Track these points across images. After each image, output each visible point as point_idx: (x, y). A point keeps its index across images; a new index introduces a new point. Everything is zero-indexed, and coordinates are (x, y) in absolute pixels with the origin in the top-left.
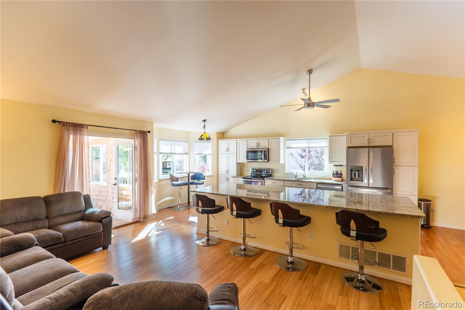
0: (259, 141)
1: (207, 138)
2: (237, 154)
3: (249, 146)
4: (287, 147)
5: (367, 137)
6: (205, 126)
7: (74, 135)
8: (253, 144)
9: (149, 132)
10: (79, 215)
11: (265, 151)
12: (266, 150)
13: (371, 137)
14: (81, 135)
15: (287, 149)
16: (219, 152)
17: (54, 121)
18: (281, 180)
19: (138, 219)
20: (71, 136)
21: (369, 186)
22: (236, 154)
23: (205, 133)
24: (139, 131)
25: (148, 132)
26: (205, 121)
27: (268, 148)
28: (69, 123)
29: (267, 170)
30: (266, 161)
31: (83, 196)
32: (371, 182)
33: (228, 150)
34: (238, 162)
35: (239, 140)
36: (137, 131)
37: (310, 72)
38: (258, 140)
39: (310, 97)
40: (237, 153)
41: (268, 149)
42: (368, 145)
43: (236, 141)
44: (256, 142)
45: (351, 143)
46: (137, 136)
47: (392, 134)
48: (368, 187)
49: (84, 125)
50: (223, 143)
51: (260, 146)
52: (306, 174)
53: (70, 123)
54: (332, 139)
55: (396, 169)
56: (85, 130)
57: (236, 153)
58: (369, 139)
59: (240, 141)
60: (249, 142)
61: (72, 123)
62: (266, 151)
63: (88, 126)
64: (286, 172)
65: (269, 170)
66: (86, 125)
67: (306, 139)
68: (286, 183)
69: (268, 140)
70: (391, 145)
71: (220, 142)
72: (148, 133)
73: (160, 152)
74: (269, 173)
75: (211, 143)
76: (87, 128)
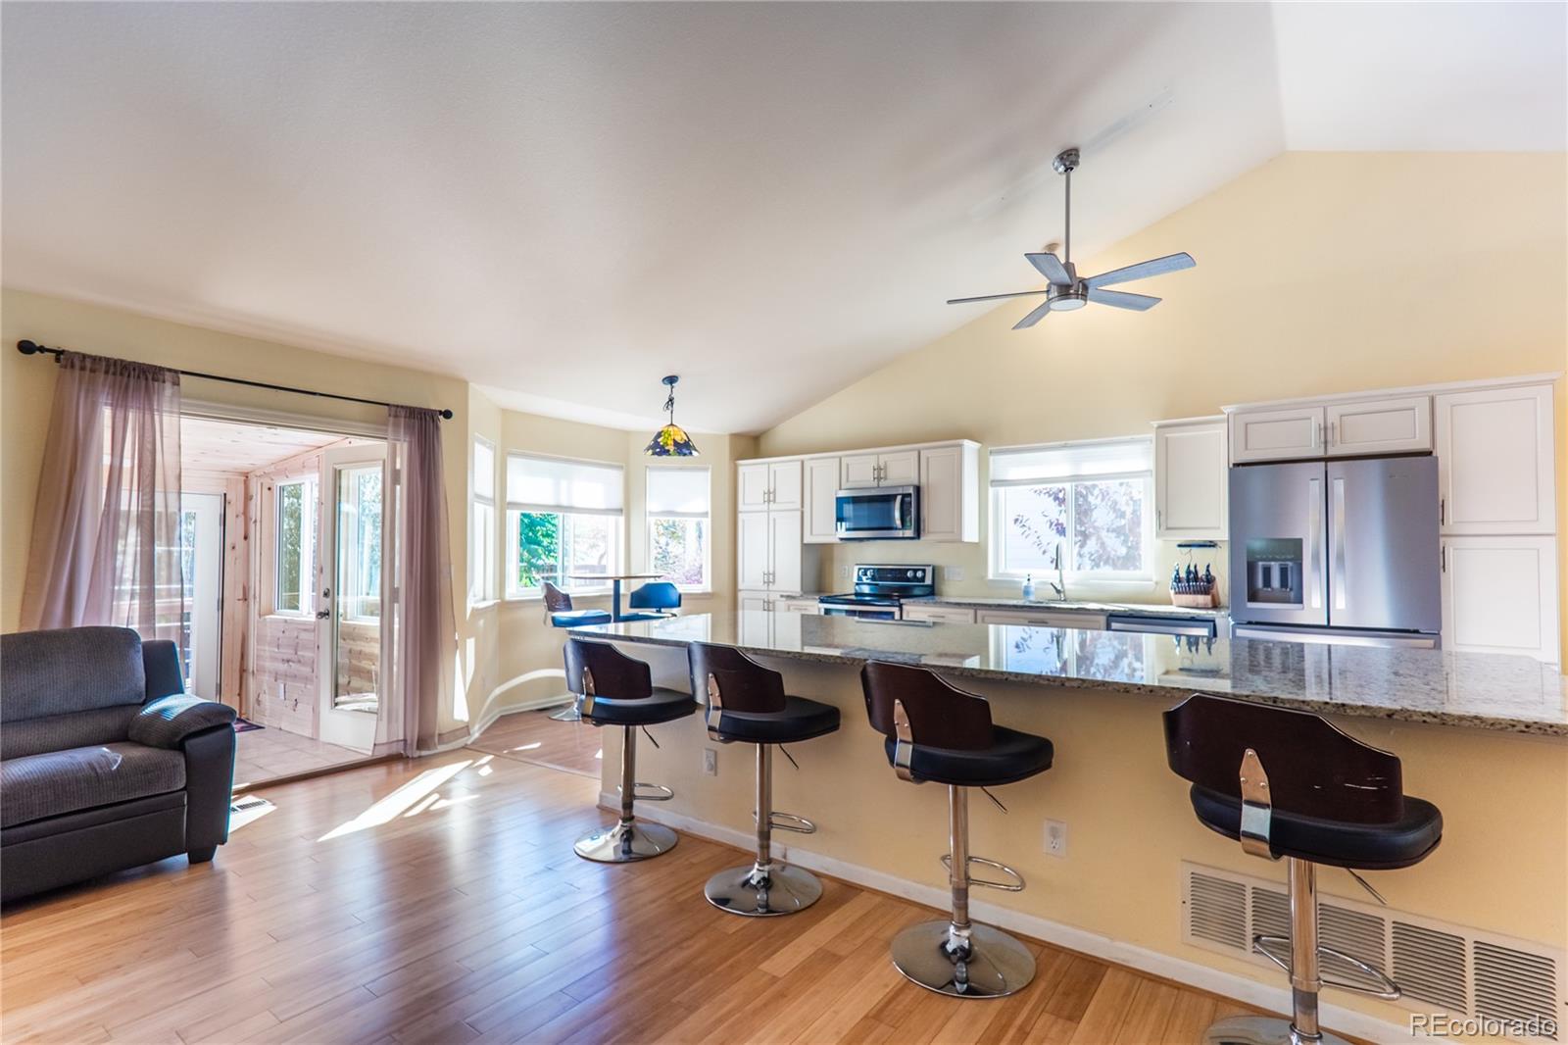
0: (883, 459)
1: (676, 443)
2: (802, 513)
3: (847, 480)
4: (993, 481)
5: (1317, 419)
6: (671, 400)
7: (114, 407)
8: (862, 473)
9: (447, 414)
10: (111, 722)
11: (904, 496)
12: (911, 491)
13: (1333, 417)
14: (148, 405)
15: (992, 486)
16: (741, 507)
17: (26, 347)
18: (965, 604)
19: (398, 749)
21: (1332, 624)
22: (799, 513)
23: (672, 425)
24: (402, 407)
25: (441, 413)
26: (671, 380)
27: (916, 483)
28: (96, 359)
29: (915, 571)
30: (909, 533)
31: (144, 647)
32: (1340, 602)
33: (770, 496)
34: (805, 542)
35: (812, 459)
36: (397, 406)
37: (1069, 159)
38: (878, 454)
39: (1071, 261)
40: (802, 506)
41: (918, 489)
42: (1320, 453)
43: (799, 463)
44: (872, 462)
45: (1246, 448)
46: (396, 425)
47: (1426, 402)
48: (1328, 627)
49: (161, 369)
50: (754, 474)
51: (885, 478)
52: (1065, 582)
53: (100, 358)
54: (1167, 439)
55: (1451, 550)
56: (168, 390)
57: (799, 506)
58: (1326, 428)
59: (812, 463)
60: (848, 465)
61: (108, 360)
62: (910, 495)
63: (181, 376)
64: (990, 576)
65: (924, 571)
66: (170, 370)
67: (1065, 447)
68: (983, 617)
69: (915, 453)
70: (1425, 445)
71: (741, 470)
72: (441, 417)
73: (509, 498)
74: (924, 581)
75: (709, 474)
76: (176, 383)
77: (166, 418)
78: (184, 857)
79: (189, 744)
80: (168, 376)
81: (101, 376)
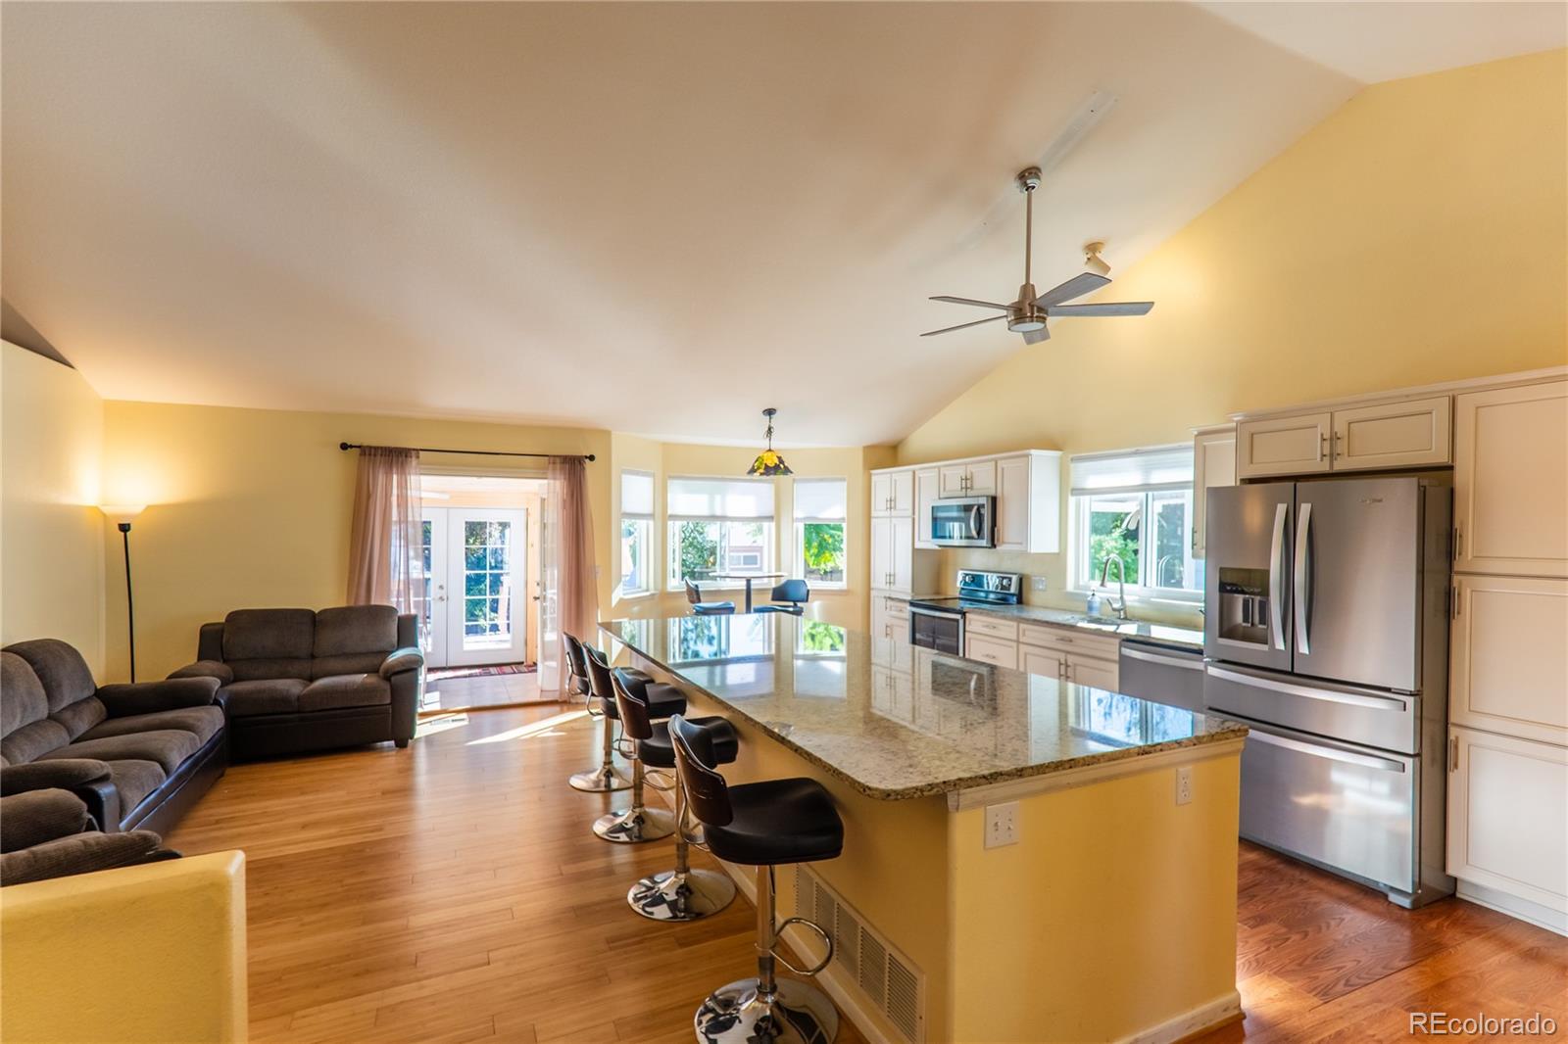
0: (969, 468)
1: (767, 467)
2: (914, 519)
3: (946, 489)
4: (1073, 490)
6: (770, 429)
7: (398, 474)
8: (954, 482)
9: (592, 458)
11: (980, 507)
12: (983, 501)
14: (403, 472)
15: (1072, 494)
16: (873, 514)
17: (344, 446)
20: (395, 477)
21: (1296, 671)
22: (910, 520)
23: (770, 450)
24: (557, 456)
25: (586, 457)
26: (770, 412)
27: (993, 493)
28: (376, 448)
30: (984, 543)
31: (399, 618)
32: (1303, 646)
33: (892, 503)
34: (916, 546)
35: (921, 469)
36: (554, 456)
38: (966, 464)
39: (1031, 283)
40: (914, 513)
41: (994, 500)
42: (1324, 467)
43: (911, 473)
44: (961, 472)
45: (1252, 463)
46: (554, 469)
48: (1292, 673)
49: (409, 450)
50: (882, 479)
51: (972, 488)
52: (1125, 597)
53: (378, 447)
55: (1468, 591)
56: (414, 461)
57: (910, 512)
58: (1332, 439)
59: (921, 473)
60: (944, 475)
61: (382, 448)
62: (983, 505)
63: (421, 452)
64: (1070, 587)
65: (1010, 579)
66: (414, 450)
67: (1136, 453)
68: (1024, 631)
69: (993, 463)
70: (1443, 458)
71: (874, 478)
72: (587, 461)
73: (669, 512)
74: (1009, 590)
75: (846, 483)
76: (418, 457)
77: (412, 477)
78: (392, 743)
79: (393, 679)
80: (413, 453)
81: (379, 457)
